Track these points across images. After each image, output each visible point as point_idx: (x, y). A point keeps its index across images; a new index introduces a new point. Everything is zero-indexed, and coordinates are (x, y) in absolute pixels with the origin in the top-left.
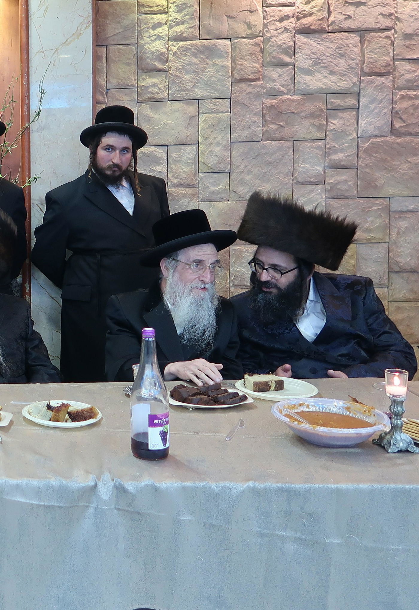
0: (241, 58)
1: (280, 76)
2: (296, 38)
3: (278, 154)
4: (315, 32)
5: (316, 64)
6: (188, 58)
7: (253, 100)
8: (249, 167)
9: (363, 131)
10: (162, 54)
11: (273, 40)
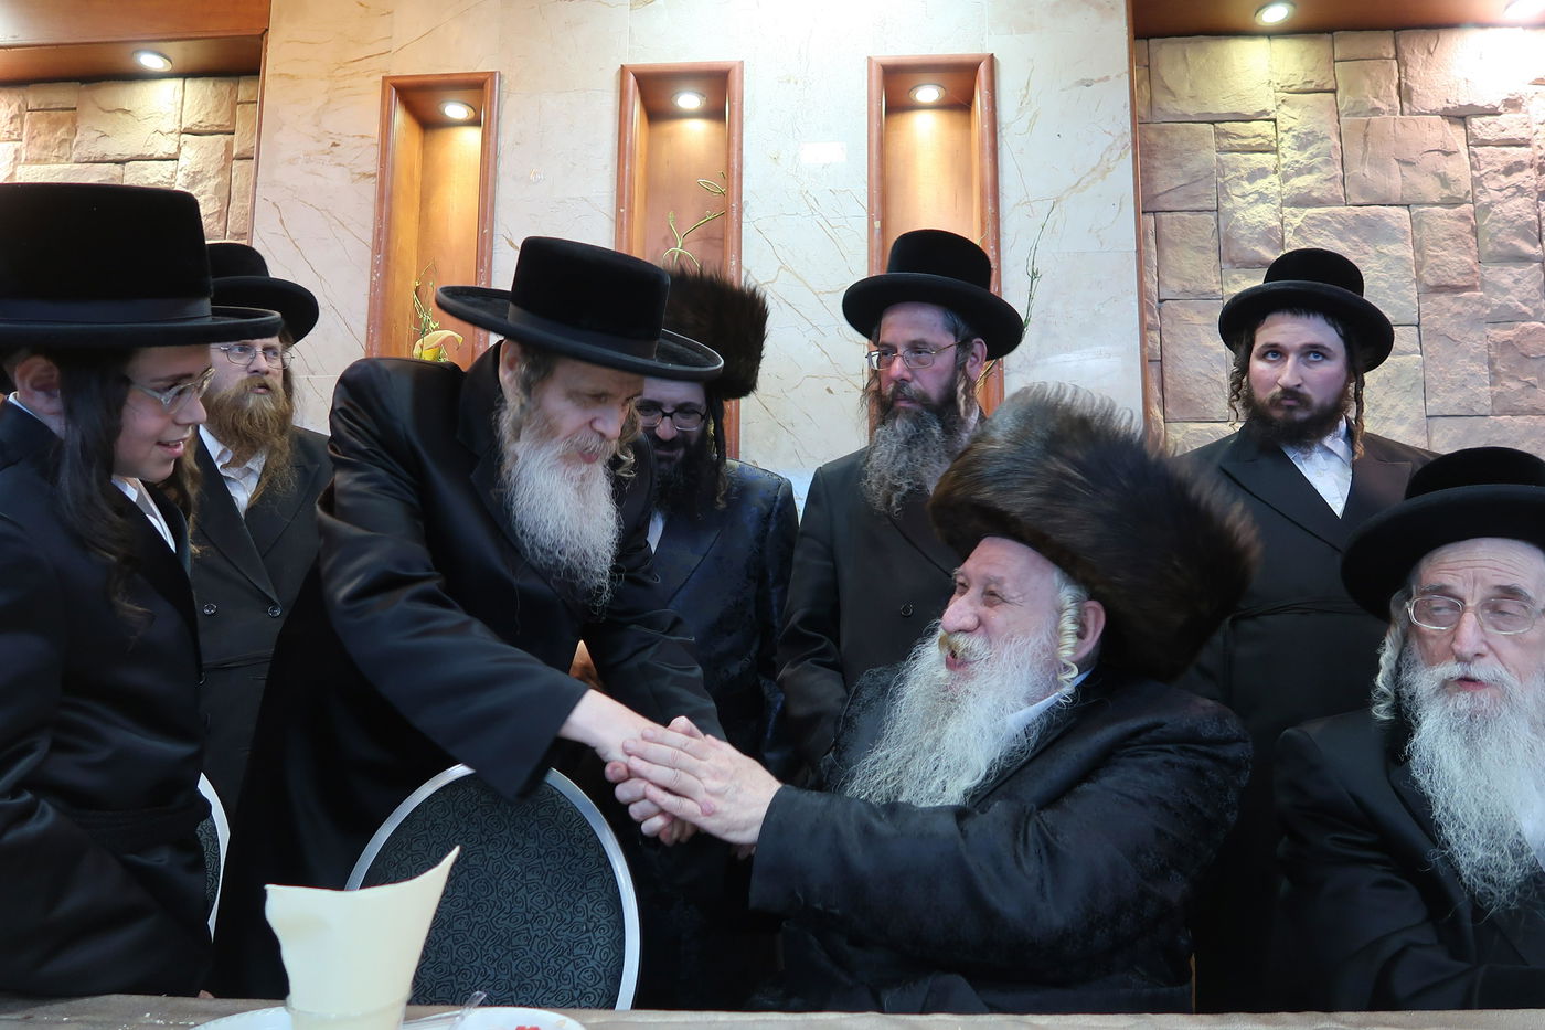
0: (1434, 245)
1: (1517, 281)
2: (1542, 208)
7: (1467, 329)
10: (1271, 230)
11: (1496, 209)
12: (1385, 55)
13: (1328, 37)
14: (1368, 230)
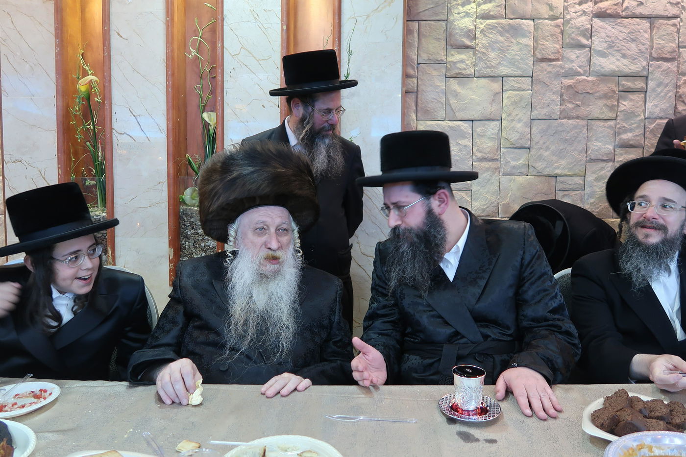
0: (543, 39)
1: (578, 57)
2: (593, 21)
3: (573, 132)
4: (611, 16)
5: (610, 47)
6: (494, 36)
7: (553, 79)
8: (547, 144)
9: (650, 112)
10: (470, 31)
11: (572, 22)
14: (515, 31)
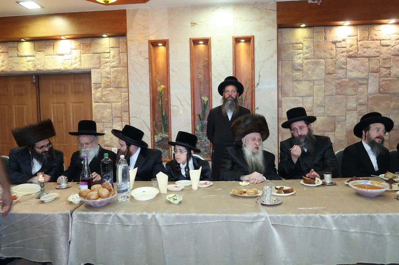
0: (328, 66)
1: (342, 72)
2: (347, 59)
3: (341, 100)
4: (353, 57)
5: (354, 68)
6: (310, 66)
7: (332, 81)
8: (331, 105)
9: (370, 92)
10: (301, 64)
11: (339, 60)
12: (323, 31)
13: (313, 28)
14: (317, 64)
